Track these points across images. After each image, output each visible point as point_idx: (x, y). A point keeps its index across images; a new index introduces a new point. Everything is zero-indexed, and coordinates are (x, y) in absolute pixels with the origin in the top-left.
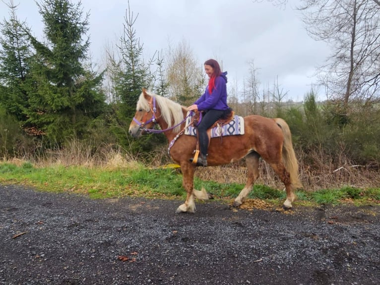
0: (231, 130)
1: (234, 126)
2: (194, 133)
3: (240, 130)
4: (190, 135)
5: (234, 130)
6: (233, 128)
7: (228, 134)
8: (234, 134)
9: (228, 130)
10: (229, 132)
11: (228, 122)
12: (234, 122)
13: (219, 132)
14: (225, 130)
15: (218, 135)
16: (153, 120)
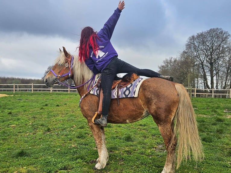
0: (127, 93)
1: (130, 89)
2: (97, 93)
3: (134, 93)
4: (93, 95)
5: (130, 93)
6: (129, 91)
7: (124, 96)
8: (129, 96)
9: (124, 93)
10: (125, 95)
11: (126, 86)
12: (132, 85)
13: (116, 94)
14: (121, 93)
15: (116, 97)
16: (70, 75)
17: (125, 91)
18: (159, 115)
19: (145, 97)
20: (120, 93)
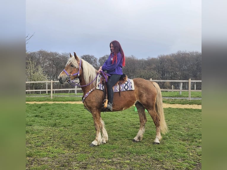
3: (132, 87)
6: (128, 86)
10: (125, 89)
11: (124, 82)
12: (128, 82)
13: (119, 89)
14: (123, 87)
15: (118, 91)
16: (79, 75)
17: (125, 86)
18: (149, 103)
19: (139, 91)
20: (121, 88)
